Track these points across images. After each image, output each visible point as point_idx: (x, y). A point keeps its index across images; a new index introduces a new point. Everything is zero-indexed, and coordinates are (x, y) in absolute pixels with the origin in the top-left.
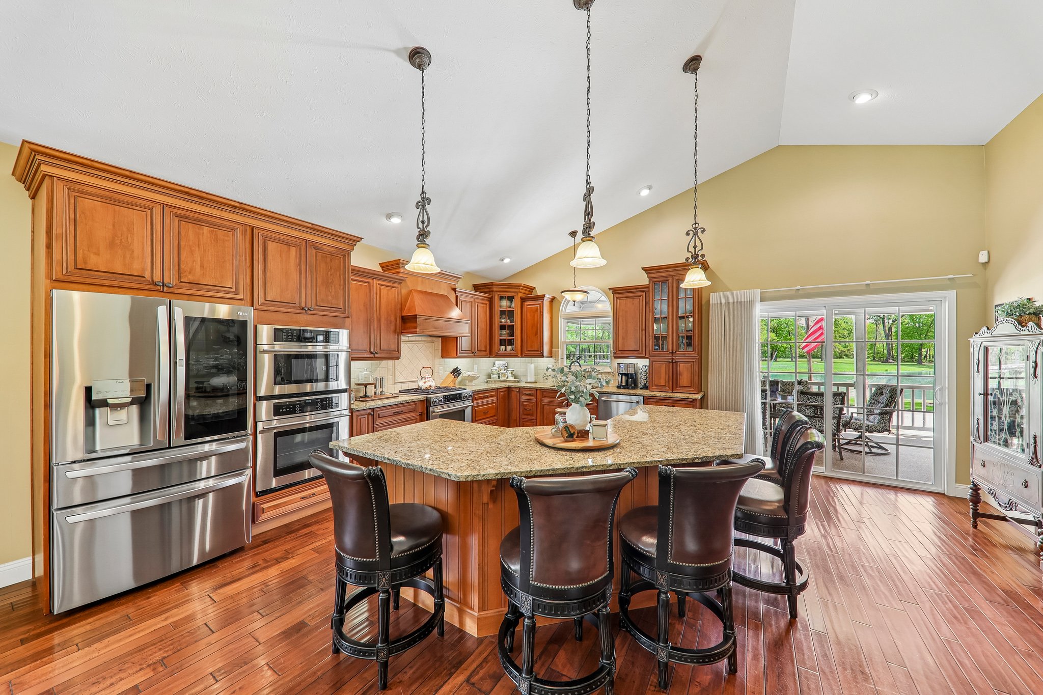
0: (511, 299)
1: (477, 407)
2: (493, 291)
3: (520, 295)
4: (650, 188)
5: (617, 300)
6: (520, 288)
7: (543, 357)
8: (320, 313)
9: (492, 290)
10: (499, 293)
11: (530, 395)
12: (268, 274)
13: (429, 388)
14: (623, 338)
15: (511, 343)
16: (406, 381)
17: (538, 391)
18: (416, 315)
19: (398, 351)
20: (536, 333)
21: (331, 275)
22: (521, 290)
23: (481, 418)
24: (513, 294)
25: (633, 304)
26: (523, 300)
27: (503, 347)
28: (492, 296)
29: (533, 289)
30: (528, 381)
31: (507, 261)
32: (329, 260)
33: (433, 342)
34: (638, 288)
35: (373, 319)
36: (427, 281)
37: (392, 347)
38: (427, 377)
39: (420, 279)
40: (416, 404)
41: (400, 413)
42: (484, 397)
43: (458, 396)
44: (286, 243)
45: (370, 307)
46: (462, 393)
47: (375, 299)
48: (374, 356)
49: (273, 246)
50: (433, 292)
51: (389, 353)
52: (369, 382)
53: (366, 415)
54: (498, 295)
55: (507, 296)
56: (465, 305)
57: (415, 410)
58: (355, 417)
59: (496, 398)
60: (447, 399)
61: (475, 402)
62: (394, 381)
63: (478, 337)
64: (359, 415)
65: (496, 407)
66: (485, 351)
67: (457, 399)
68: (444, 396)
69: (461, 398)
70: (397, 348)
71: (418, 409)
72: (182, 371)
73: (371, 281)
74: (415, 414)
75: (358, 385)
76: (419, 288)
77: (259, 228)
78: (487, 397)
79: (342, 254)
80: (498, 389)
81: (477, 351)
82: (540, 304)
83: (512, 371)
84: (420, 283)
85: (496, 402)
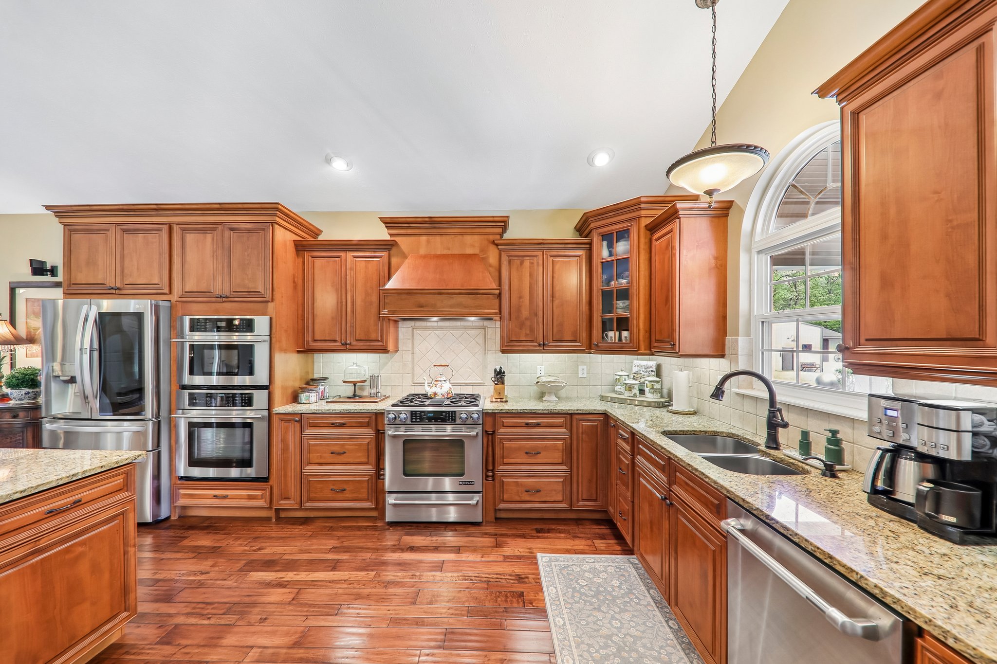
0: (621, 236)
1: (510, 440)
2: (592, 230)
3: (645, 222)
6: (639, 209)
8: (236, 299)
9: (591, 227)
10: (600, 231)
11: (625, 439)
12: (187, 266)
13: (433, 396)
17: (634, 437)
18: (381, 290)
21: (248, 255)
22: (643, 213)
23: (519, 461)
24: (627, 224)
26: (651, 231)
27: (611, 334)
28: (592, 239)
31: (602, 160)
32: (245, 239)
33: (484, 328)
35: (344, 301)
36: (438, 239)
37: (373, 337)
38: (442, 379)
39: (424, 239)
40: (370, 417)
41: (343, 425)
42: (527, 425)
43: (446, 416)
44: (204, 231)
45: (342, 286)
46: (455, 412)
47: (349, 277)
48: (346, 348)
49: (190, 238)
50: (450, 252)
51: (368, 344)
52: (359, 380)
53: (289, 421)
54: (600, 233)
55: (617, 232)
56: (522, 263)
57: (367, 425)
58: (275, 420)
59: (564, 430)
60: (417, 418)
61: (502, 430)
62: (413, 381)
63: (555, 317)
64: (282, 420)
65: (564, 448)
66: (575, 341)
67: (443, 420)
68: (412, 412)
69: (452, 419)
70: (382, 336)
71: (373, 424)
72: (86, 357)
73: (343, 254)
74: (369, 432)
75: (345, 382)
76: (422, 251)
77: (178, 224)
78: (538, 425)
79: (262, 228)
80: (571, 414)
81: (551, 341)
82: (671, 231)
83: (653, 381)
84: (424, 244)
85: (564, 439)
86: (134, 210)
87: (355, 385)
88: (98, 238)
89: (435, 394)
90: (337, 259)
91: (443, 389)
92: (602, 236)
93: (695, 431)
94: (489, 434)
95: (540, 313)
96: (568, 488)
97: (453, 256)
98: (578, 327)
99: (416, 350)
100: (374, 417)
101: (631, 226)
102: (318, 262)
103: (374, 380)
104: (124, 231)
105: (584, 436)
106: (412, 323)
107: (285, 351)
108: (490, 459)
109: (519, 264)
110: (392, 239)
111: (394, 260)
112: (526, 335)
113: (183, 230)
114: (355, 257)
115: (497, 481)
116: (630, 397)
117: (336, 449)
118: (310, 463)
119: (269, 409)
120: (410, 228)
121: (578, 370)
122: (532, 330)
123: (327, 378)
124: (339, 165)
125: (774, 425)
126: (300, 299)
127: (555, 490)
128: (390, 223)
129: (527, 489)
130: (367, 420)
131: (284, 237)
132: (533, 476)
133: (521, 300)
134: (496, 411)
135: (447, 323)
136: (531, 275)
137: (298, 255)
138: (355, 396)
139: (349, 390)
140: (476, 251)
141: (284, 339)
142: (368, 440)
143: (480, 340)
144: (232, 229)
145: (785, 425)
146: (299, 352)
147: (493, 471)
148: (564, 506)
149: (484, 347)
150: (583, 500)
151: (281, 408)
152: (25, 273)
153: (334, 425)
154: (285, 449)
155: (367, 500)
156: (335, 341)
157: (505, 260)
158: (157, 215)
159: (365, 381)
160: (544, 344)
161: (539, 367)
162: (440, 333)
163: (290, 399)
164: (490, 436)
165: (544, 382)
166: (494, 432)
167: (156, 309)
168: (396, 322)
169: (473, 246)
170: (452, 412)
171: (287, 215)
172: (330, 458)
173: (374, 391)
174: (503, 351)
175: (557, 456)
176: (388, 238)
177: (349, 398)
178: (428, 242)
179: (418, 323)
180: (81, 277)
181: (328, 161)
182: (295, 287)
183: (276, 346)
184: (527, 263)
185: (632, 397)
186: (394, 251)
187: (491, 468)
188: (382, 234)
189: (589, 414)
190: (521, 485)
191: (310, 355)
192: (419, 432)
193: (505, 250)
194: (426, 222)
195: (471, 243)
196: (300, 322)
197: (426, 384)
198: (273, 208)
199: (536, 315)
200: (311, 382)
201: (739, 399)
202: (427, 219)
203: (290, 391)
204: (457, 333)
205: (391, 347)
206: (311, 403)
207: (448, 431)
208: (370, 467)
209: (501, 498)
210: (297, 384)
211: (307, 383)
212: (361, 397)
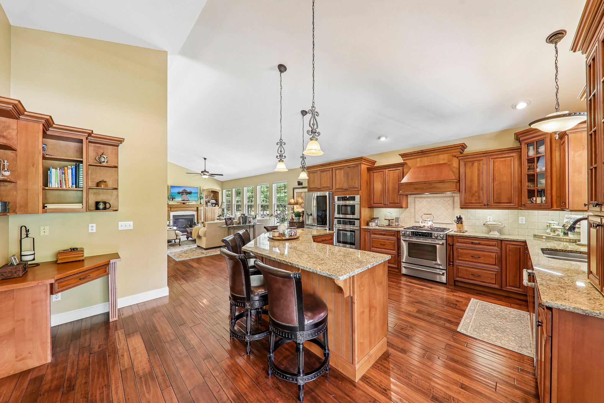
1: (462, 249)
2: (521, 141)
8: (350, 190)
12: (336, 181)
21: (353, 175)
23: (467, 259)
28: (521, 146)
31: (521, 106)
32: (352, 170)
35: (385, 188)
36: (426, 158)
37: (396, 202)
38: (428, 220)
39: (419, 159)
40: (395, 232)
41: (384, 235)
42: (472, 243)
43: (427, 234)
44: (341, 169)
45: (384, 183)
46: (432, 233)
47: (386, 179)
48: (386, 206)
49: (337, 171)
50: (431, 164)
51: (394, 205)
52: (391, 219)
53: (366, 231)
54: (525, 143)
55: (536, 142)
56: (473, 164)
57: (394, 235)
58: (362, 230)
59: (497, 248)
60: (415, 234)
61: (458, 244)
62: (414, 221)
63: (495, 190)
64: (364, 231)
65: (496, 257)
66: (511, 203)
67: (426, 236)
68: (412, 231)
69: (430, 236)
70: (400, 202)
71: (396, 235)
72: (314, 208)
73: (384, 170)
74: (394, 238)
75: (385, 219)
76: (418, 165)
77: (334, 168)
78: (479, 244)
79: (357, 165)
80: (501, 240)
81: (493, 203)
84: (419, 162)
85: (497, 253)
86: (323, 165)
87: (389, 221)
88: (315, 174)
89: (424, 226)
90: (382, 172)
91: (428, 224)
92: (527, 144)
93: (572, 251)
94: (451, 245)
95: (485, 189)
96: (499, 278)
97: (433, 165)
98: (512, 195)
99: (416, 207)
100: (396, 233)
101: (545, 138)
102: (375, 174)
103: (397, 219)
104: (321, 172)
105: (510, 252)
106: (415, 196)
107: (364, 207)
108: (451, 257)
109: (471, 165)
110: (404, 162)
111: (405, 170)
112: (476, 200)
113: (335, 169)
114: (389, 171)
115: (455, 267)
116: (554, 235)
117: (382, 243)
118: (373, 247)
119: (360, 227)
120: (412, 156)
121: (518, 219)
122: (479, 197)
123: (379, 218)
124: (383, 139)
126: (369, 188)
127: (490, 278)
128: (403, 156)
129: (472, 274)
130: (394, 233)
131: (364, 167)
132: (476, 268)
133: (472, 183)
134: (454, 235)
135: (432, 195)
136: (479, 170)
137: (368, 172)
138: (389, 225)
139: (387, 223)
140: (446, 162)
141: (364, 203)
142: (394, 241)
143: (451, 202)
144: (348, 167)
146: (368, 207)
147: (453, 262)
148: (496, 286)
149: (452, 206)
150: (510, 286)
151: (363, 227)
152: (296, 185)
153: (381, 234)
154: (365, 241)
155: (394, 264)
156: (381, 203)
157: (462, 164)
158: (329, 166)
159: (393, 220)
160: (487, 205)
161: (488, 217)
162: (429, 200)
163: (366, 224)
164: (451, 246)
165: (488, 224)
166: (453, 244)
167: (329, 194)
168: (407, 195)
169: (444, 159)
170: (430, 233)
171: (365, 160)
172: (380, 246)
173: (397, 224)
174: (462, 208)
175: (493, 261)
176: (402, 161)
177: (387, 226)
178: (421, 160)
179: (417, 196)
180: (312, 186)
181: (379, 138)
182: (367, 184)
183: (362, 205)
184: (476, 164)
185: (555, 236)
186: (405, 166)
187: (452, 261)
188: (400, 160)
189: (514, 241)
190: (469, 271)
191: (372, 209)
192: (414, 240)
193: (461, 159)
194: (420, 153)
195: (443, 158)
196: (369, 197)
197: (420, 222)
198: (361, 159)
199: (482, 190)
200: (373, 219)
202: (420, 151)
203: (366, 222)
204: (437, 200)
205: (404, 206)
206: (373, 225)
207: (428, 241)
208: (395, 251)
209: (457, 275)
210: (368, 219)
211: (372, 219)
212: (392, 226)
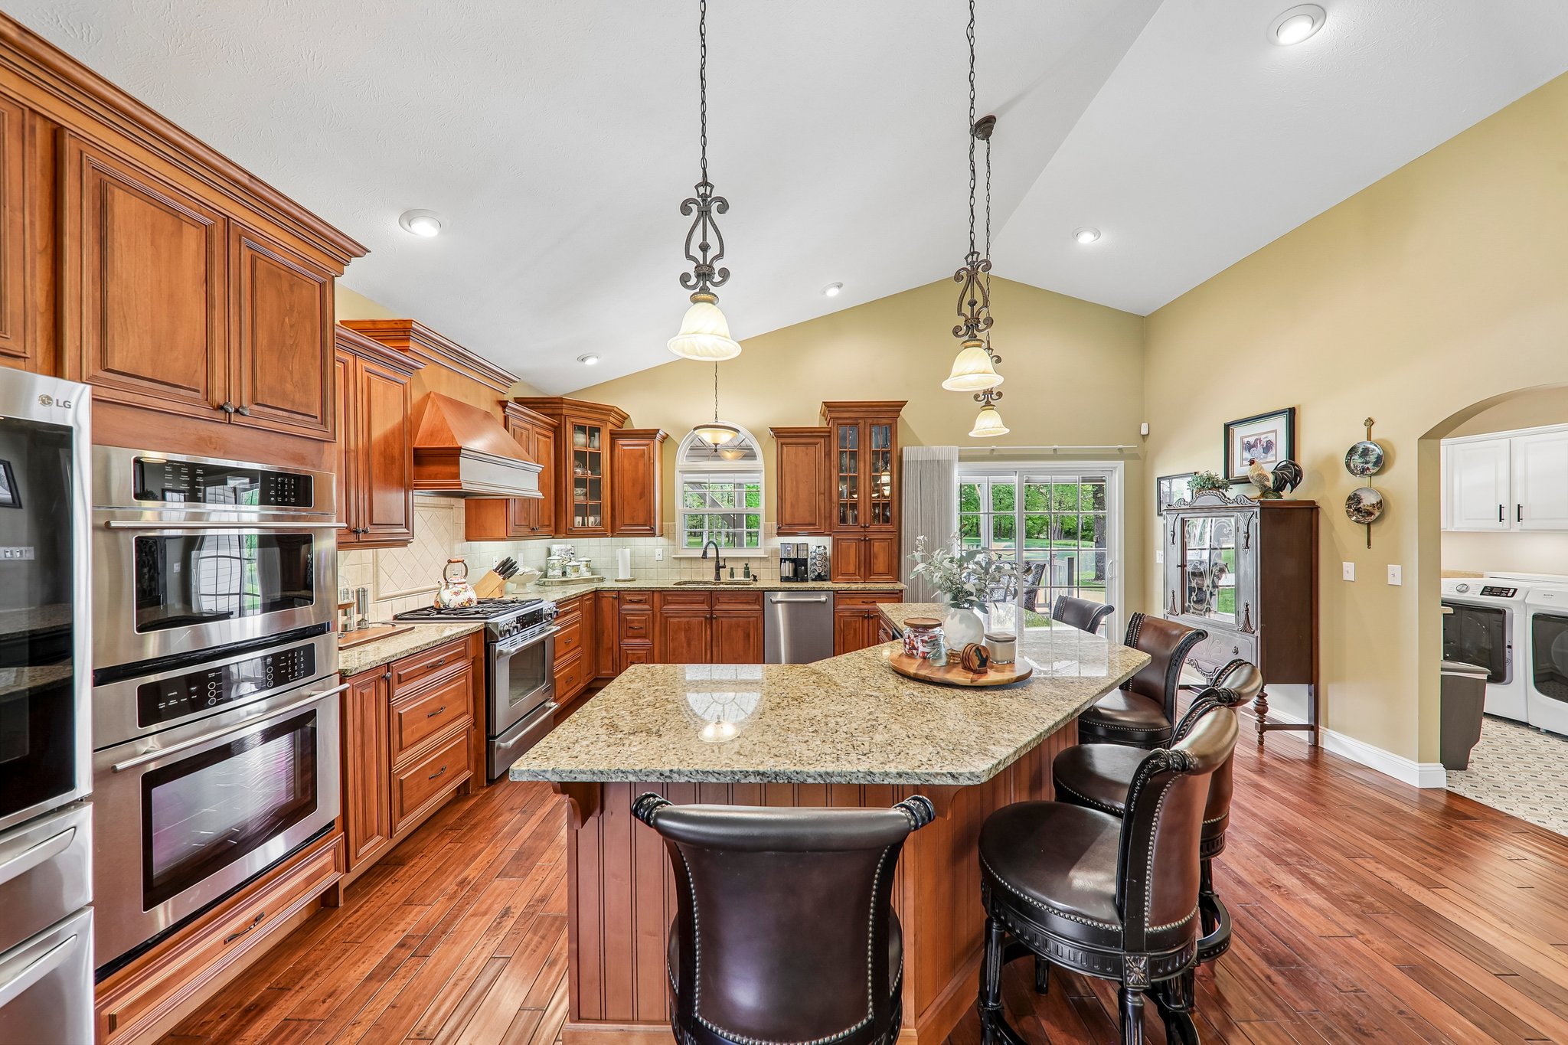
0: (592, 431)
2: (561, 414)
3: (610, 426)
4: (840, 286)
5: (782, 446)
6: (610, 415)
7: (653, 535)
8: (264, 424)
9: (559, 411)
10: (572, 420)
11: (639, 602)
12: (114, 290)
13: (467, 605)
14: (792, 506)
15: (596, 510)
16: (399, 592)
17: (656, 595)
18: (460, 448)
19: (407, 527)
20: (642, 495)
21: (292, 326)
22: (609, 418)
24: (597, 423)
25: (807, 454)
26: (614, 436)
27: (578, 519)
28: (560, 424)
29: (625, 419)
30: (620, 578)
31: (591, 362)
32: (285, 286)
33: (451, 507)
34: (814, 432)
37: (396, 519)
38: (460, 581)
39: (445, 373)
40: (466, 643)
41: (439, 665)
43: (536, 616)
47: (359, 406)
48: (358, 539)
50: (468, 402)
51: (389, 530)
53: (369, 684)
54: (572, 422)
57: (464, 654)
58: (350, 691)
59: (580, 612)
62: (378, 594)
64: (359, 687)
65: (580, 630)
67: (535, 622)
68: (517, 618)
69: (539, 619)
70: (406, 519)
71: (469, 651)
73: (350, 359)
74: (465, 664)
76: (444, 391)
79: (317, 276)
82: (647, 445)
83: (587, 561)
84: (444, 380)
85: (580, 621)
90: (340, 365)
100: (470, 640)
112: (524, 519)
114: (367, 370)
117: (433, 707)
118: (401, 750)
120: (436, 352)
122: (528, 513)
125: (718, 568)
127: (577, 673)
130: (464, 647)
132: (568, 665)
142: (462, 679)
143: (448, 523)
145: (724, 567)
149: (451, 535)
150: (587, 675)
154: (365, 742)
155: (467, 768)
160: (535, 529)
169: (486, 401)
172: (427, 727)
175: (578, 639)
178: (448, 379)
192: (521, 642)
193: (511, 416)
195: (485, 397)
201: (676, 561)
207: (538, 634)
208: (467, 718)
